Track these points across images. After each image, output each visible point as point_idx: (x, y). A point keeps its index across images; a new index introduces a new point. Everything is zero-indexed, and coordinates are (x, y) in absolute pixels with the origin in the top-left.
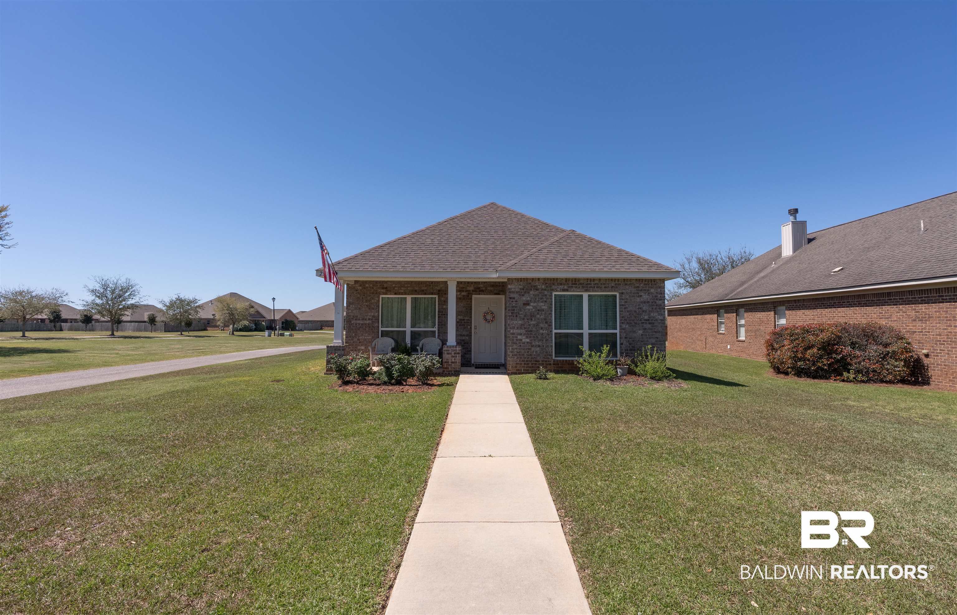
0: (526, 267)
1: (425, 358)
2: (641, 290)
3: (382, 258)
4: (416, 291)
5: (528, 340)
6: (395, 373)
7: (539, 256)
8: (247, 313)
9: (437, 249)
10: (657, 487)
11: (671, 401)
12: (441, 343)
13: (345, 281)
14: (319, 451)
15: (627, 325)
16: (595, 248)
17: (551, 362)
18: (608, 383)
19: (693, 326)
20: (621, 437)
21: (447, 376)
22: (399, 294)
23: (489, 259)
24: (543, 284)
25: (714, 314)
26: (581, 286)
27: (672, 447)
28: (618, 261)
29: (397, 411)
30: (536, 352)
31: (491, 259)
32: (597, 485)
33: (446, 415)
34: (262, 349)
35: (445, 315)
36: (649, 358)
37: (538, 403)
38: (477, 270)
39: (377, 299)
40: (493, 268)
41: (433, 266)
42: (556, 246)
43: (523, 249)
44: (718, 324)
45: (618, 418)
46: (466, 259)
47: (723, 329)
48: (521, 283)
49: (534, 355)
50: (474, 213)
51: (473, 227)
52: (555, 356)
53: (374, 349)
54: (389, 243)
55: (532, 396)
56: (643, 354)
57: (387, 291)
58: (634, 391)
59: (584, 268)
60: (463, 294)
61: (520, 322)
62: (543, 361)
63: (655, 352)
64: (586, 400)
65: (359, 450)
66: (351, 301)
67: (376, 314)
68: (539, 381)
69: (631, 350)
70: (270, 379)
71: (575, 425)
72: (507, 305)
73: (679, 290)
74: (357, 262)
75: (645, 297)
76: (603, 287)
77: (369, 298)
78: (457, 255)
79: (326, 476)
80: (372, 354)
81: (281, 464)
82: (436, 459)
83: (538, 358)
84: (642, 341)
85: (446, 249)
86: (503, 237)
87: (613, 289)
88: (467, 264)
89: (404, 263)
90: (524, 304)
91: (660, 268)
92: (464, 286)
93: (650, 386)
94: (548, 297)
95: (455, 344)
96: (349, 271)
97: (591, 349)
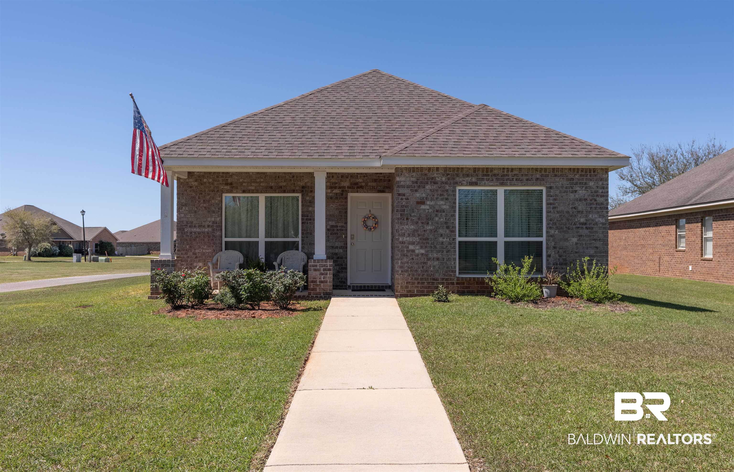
0: (420, 152)
1: (283, 274)
2: (576, 184)
3: (225, 142)
4: (271, 187)
5: (423, 251)
6: (244, 293)
7: (438, 137)
8: (47, 232)
9: (300, 129)
10: (601, 422)
11: (615, 326)
12: (305, 257)
13: (174, 173)
14: (135, 384)
15: (557, 231)
16: (514, 128)
17: (453, 280)
18: (531, 306)
19: (643, 242)
20: (549, 365)
21: (315, 300)
22: (249, 192)
23: (370, 142)
24: (443, 175)
25: (672, 224)
26: (494, 178)
27: (619, 377)
28: (545, 144)
29: (245, 338)
30: (434, 267)
31: (373, 142)
32: (517, 420)
33: (312, 342)
34: (67, 276)
35: (310, 219)
36: (586, 272)
37: (437, 327)
38: (354, 157)
39: (219, 199)
40: (376, 154)
41: (294, 151)
42: (461, 125)
43: (417, 129)
44: (676, 238)
45: (544, 345)
46: (339, 142)
47: (683, 245)
48: (414, 174)
49: (432, 271)
50: (350, 83)
51: (348, 101)
52: (459, 273)
53: (215, 266)
54: (234, 122)
55: (428, 321)
56: (578, 268)
57: (232, 187)
58: (565, 315)
59: (499, 153)
60: (337, 191)
61: (412, 227)
62: (443, 279)
63: (594, 265)
64: (502, 325)
65: (190, 382)
66: (183, 201)
67: (218, 219)
68: (438, 304)
69: (561, 264)
70: (74, 305)
71: (486, 353)
72: (395, 204)
73: (625, 197)
74: (191, 147)
75: (582, 193)
76: (524, 180)
77: (208, 197)
78: (327, 137)
79: (143, 413)
80: (213, 273)
81: (83, 399)
82: (297, 392)
83: (437, 276)
84: (576, 252)
85: (312, 129)
86: (389, 114)
87: (538, 181)
88: (340, 148)
89: (255, 148)
90: (418, 203)
91: (603, 153)
92: (336, 181)
93: (587, 309)
94: (450, 192)
95: (324, 257)
96: (180, 157)
97: (507, 262)
